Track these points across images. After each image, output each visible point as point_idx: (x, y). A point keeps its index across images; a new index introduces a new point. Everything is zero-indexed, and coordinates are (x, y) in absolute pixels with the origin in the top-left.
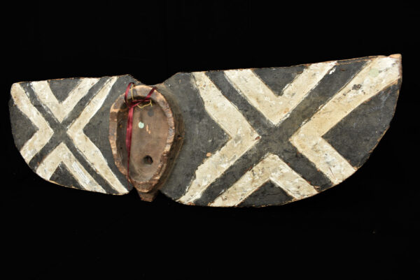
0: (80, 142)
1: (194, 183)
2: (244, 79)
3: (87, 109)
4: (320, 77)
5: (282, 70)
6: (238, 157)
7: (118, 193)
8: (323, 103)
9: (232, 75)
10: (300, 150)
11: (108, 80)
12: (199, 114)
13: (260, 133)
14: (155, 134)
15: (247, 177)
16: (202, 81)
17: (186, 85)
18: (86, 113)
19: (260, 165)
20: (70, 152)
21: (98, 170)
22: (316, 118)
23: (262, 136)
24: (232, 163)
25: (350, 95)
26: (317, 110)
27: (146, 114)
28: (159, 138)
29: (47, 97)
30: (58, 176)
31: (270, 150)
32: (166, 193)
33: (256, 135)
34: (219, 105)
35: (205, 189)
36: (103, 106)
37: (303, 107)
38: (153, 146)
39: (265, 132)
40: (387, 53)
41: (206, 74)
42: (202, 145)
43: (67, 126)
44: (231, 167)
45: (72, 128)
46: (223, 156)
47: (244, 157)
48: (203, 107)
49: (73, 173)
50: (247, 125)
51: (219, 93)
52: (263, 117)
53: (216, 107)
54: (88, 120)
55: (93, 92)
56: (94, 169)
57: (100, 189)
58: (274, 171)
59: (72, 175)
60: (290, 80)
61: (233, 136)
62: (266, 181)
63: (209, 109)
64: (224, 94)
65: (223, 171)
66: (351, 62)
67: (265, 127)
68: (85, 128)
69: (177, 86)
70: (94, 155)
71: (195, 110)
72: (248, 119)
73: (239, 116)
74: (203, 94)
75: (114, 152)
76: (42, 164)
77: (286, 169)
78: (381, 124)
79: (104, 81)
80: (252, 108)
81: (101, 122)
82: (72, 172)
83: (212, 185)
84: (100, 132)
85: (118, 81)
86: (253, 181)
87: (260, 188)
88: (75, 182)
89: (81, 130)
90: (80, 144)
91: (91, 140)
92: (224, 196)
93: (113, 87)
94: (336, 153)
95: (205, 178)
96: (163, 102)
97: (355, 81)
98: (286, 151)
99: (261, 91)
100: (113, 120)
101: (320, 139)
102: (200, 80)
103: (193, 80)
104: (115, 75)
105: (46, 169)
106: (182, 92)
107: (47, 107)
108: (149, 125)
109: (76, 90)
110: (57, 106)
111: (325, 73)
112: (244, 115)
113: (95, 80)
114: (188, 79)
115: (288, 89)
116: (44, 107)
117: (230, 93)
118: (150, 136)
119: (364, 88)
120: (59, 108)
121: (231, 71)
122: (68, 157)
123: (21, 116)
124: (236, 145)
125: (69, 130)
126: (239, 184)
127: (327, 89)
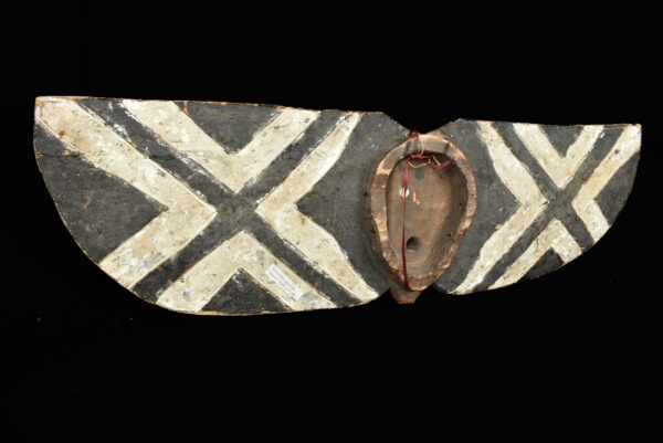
0: (289, 226)
1: (478, 264)
3: (304, 166)
4: (593, 140)
5: (564, 129)
6: (526, 226)
8: (597, 166)
9: (521, 129)
10: (578, 213)
11: (342, 118)
12: (489, 177)
13: (548, 198)
14: (426, 205)
15: (532, 248)
17: (471, 137)
18: (302, 174)
19: (543, 233)
20: (262, 248)
21: (327, 271)
22: (591, 181)
24: (520, 234)
25: (613, 159)
26: (593, 172)
28: (432, 210)
29: (186, 139)
30: (228, 298)
31: (556, 216)
32: (440, 285)
33: (544, 200)
34: (508, 165)
35: (489, 269)
36: (340, 161)
37: (583, 170)
38: (424, 222)
39: (553, 197)
41: (494, 126)
42: (492, 216)
43: (257, 198)
44: (520, 239)
45: (266, 202)
46: (511, 226)
47: (533, 225)
48: (492, 167)
49: (267, 286)
50: (535, 189)
51: (508, 150)
52: (550, 180)
53: (505, 168)
54: (309, 187)
56: (320, 271)
57: (324, 303)
58: (556, 237)
59: (265, 291)
60: (573, 141)
61: (523, 201)
62: (548, 248)
63: (499, 170)
64: (513, 152)
65: (510, 245)
67: (552, 190)
68: (301, 200)
70: (319, 247)
71: (484, 171)
73: (529, 179)
76: (178, 282)
79: (335, 119)
82: (264, 284)
83: (498, 263)
85: (362, 120)
86: (537, 251)
87: (542, 258)
89: (291, 205)
90: (287, 231)
91: (317, 221)
92: (506, 275)
93: (356, 131)
94: (601, 214)
95: (490, 257)
96: (463, 160)
99: (547, 151)
101: (592, 201)
102: (486, 132)
103: (479, 132)
104: (354, 110)
105: (191, 289)
106: (468, 146)
107: (193, 161)
108: (417, 192)
109: (269, 129)
110: (220, 158)
111: (596, 137)
112: (534, 178)
113: (313, 115)
114: (473, 129)
116: (184, 160)
117: (520, 151)
119: (621, 153)
120: (227, 164)
121: (519, 124)
122: (256, 259)
123: (103, 181)
124: (525, 212)
125: (259, 207)
126: (522, 258)
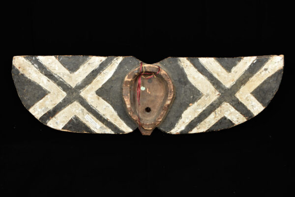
2: (210, 63)
7: (124, 132)
16: (185, 63)
23: (222, 93)
27: (146, 82)
40: (278, 54)
55: (102, 66)
66: (263, 57)
69: (169, 66)
72: (213, 84)
74: (186, 71)
75: (128, 106)
77: (233, 109)
78: (275, 87)
80: (216, 79)
81: (112, 87)
84: (111, 93)
88: (87, 128)
97: (265, 67)
98: (233, 101)
100: (126, 85)
115: (234, 69)
118: (150, 95)
127: (252, 70)
